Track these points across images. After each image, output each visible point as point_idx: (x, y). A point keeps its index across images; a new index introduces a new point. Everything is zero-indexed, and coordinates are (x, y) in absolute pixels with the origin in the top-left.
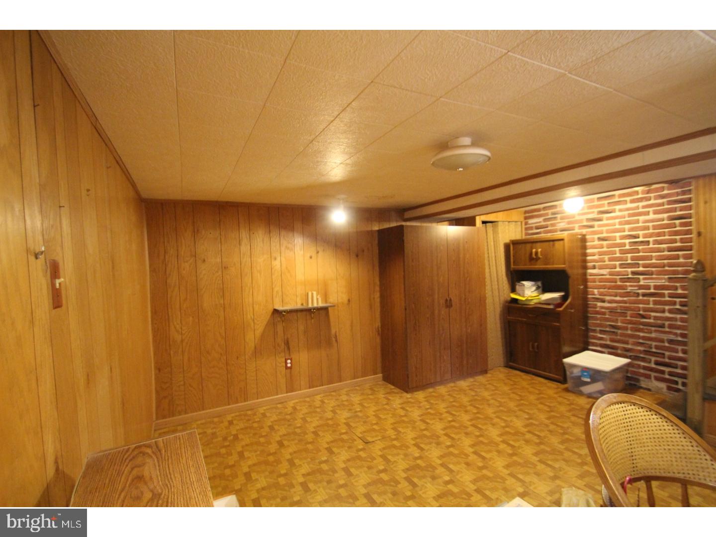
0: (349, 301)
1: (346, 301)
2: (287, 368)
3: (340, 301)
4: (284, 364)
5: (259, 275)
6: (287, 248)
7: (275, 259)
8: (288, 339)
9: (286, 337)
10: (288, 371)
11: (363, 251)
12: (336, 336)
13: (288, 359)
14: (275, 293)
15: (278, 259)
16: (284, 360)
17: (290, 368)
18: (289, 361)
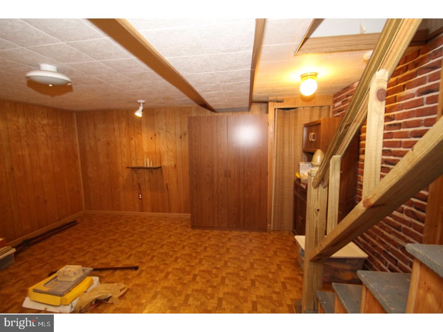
0: (175, 165)
1: (173, 166)
2: (139, 199)
3: (170, 165)
4: (138, 196)
5: (124, 147)
6: (138, 133)
7: (132, 139)
8: (139, 183)
9: (139, 182)
10: (140, 200)
11: (185, 134)
12: (167, 185)
13: (140, 194)
14: (132, 158)
15: (134, 139)
16: (138, 194)
17: (141, 199)
18: (140, 195)
